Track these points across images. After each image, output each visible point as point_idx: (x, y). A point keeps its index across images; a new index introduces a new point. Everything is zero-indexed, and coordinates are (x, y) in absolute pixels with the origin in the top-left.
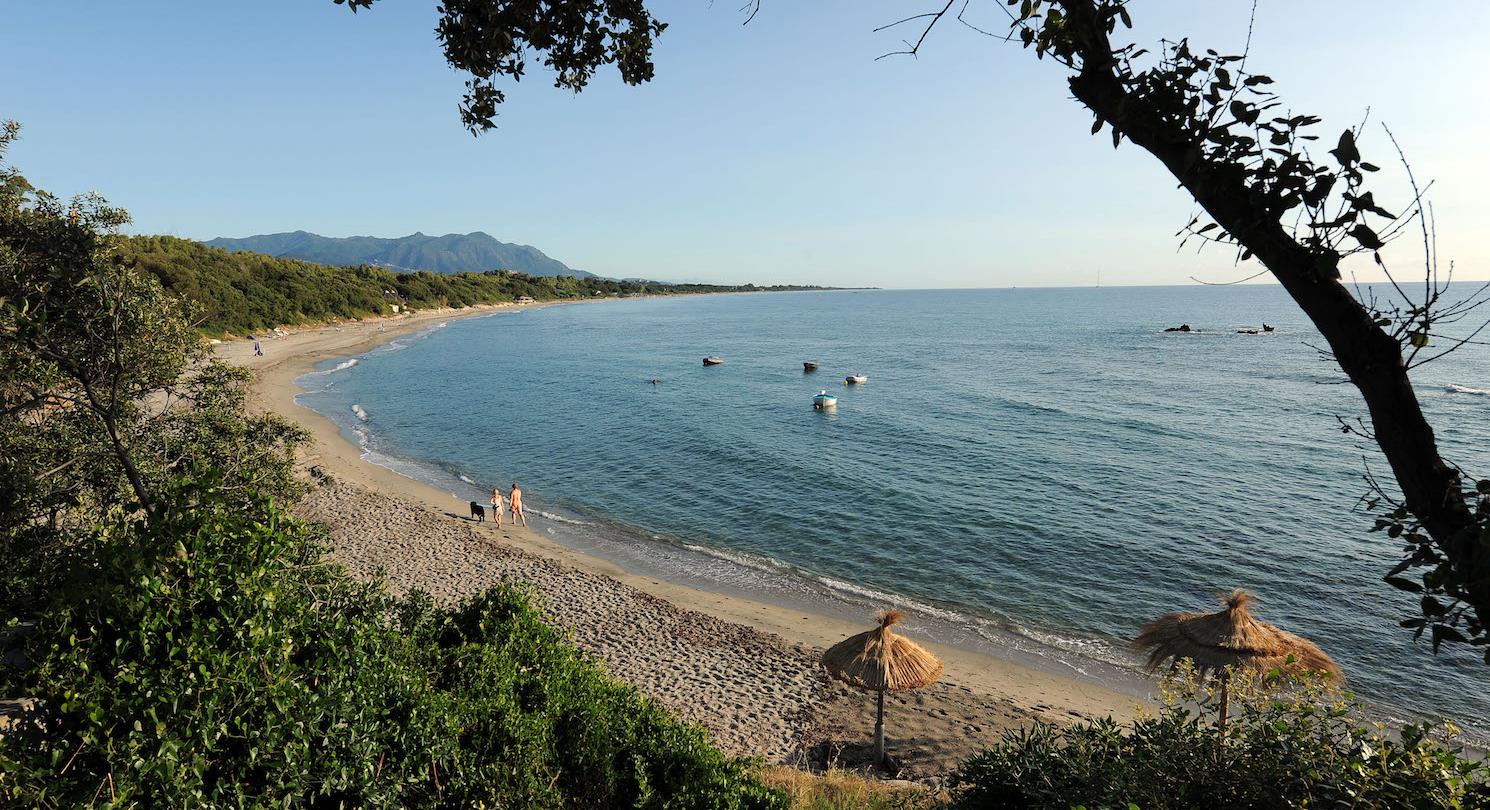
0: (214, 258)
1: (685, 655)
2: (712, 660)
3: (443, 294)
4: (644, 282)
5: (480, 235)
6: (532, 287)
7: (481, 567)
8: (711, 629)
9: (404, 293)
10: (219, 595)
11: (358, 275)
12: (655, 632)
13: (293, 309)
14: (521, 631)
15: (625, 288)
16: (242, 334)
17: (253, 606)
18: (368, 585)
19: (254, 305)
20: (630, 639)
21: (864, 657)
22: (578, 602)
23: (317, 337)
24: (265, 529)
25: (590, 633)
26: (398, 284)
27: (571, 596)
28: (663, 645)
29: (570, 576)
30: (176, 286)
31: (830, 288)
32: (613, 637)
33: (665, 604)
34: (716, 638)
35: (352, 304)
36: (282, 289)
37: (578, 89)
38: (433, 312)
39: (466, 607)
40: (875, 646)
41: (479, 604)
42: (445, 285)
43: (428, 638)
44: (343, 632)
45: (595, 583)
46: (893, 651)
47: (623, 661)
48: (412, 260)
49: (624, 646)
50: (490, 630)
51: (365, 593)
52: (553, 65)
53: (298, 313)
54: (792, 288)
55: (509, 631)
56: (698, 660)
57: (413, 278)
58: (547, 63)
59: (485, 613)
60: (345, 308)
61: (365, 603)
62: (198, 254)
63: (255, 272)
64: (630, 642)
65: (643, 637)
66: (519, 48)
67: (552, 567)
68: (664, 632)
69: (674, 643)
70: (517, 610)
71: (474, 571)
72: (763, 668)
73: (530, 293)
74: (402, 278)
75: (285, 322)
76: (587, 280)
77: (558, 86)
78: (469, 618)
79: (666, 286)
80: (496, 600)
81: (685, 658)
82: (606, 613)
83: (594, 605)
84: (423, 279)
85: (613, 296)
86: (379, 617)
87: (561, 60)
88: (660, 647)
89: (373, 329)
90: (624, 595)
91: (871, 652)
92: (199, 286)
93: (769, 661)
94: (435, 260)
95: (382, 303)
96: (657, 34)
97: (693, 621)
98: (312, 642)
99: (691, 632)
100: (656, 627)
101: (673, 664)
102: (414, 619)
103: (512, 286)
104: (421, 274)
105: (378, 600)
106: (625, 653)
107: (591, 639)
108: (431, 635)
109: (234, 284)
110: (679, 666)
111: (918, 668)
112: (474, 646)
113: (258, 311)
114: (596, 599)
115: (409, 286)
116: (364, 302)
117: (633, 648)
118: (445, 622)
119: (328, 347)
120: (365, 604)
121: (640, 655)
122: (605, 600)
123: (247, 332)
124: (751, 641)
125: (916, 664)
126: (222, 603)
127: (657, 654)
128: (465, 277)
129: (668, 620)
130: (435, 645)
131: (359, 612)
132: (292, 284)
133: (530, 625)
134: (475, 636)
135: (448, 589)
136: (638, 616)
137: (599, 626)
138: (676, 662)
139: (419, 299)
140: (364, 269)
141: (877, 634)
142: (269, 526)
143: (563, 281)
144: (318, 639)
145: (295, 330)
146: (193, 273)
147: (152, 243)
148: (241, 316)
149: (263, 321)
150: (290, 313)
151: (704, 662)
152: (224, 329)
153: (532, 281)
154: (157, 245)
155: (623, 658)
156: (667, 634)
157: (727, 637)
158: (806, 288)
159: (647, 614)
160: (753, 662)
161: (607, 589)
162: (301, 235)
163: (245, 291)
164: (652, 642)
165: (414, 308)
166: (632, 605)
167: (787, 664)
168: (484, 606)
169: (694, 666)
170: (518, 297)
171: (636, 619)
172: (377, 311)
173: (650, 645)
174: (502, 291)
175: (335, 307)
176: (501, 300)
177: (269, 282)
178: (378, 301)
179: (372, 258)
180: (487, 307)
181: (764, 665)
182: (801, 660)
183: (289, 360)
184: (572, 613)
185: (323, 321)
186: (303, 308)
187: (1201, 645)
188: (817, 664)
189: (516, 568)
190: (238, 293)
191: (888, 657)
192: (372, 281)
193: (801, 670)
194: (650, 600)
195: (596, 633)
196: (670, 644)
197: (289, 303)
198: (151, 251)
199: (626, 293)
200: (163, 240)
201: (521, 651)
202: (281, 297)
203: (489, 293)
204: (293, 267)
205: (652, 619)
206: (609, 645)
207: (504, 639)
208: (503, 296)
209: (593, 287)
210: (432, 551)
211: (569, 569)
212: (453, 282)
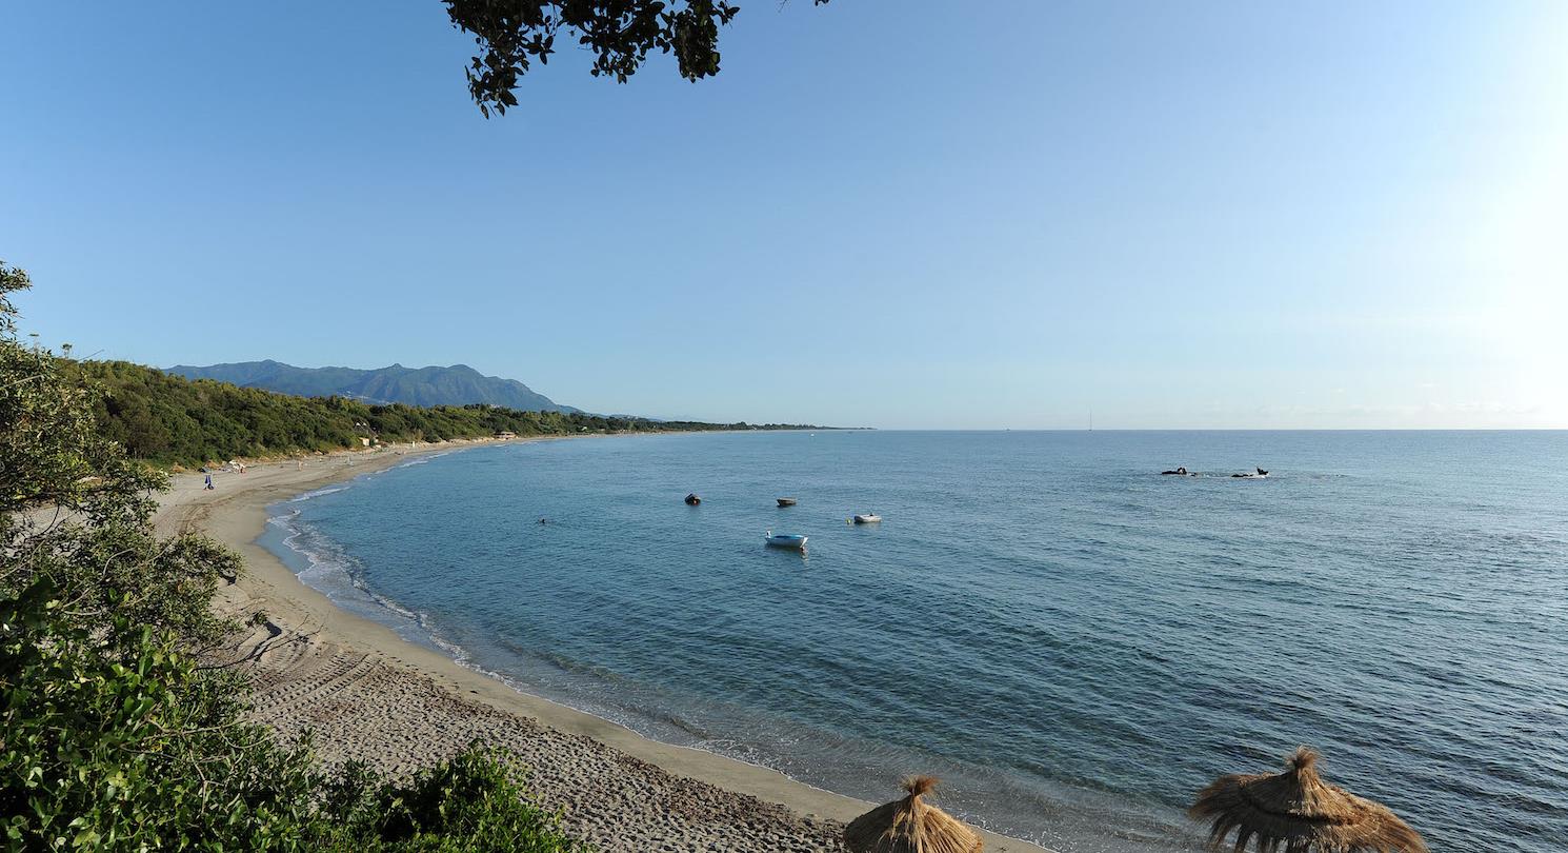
0: (171, 386)
1: (678, 831)
2: (710, 837)
3: (418, 427)
4: (633, 419)
5: (463, 367)
6: (514, 421)
7: (443, 727)
8: (708, 800)
9: (376, 426)
10: (36, 778)
11: (328, 407)
12: (642, 804)
13: (253, 441)
14: (494, 816)
15: (612, 425)
16: (193, 465)
17: (89, 796)
18: (287, 756)
19: (210, 436)
20: (613, 814)
21: (893, 833)
22: (554, 768)
23: (276, 470)
24: (129, 674)
25: (567, 806)
26: (371, 416)
27: (546, 761)
28: (653, 820)
29: (545, 737)
30: (124, 413)
31: (823, 428)
32: (594, 810)
33: (655, 770)
34: (714, 811)
35: (319, 436)
36: (243, 419)
37: (622, 79)
38: (407, 446)
39: (423, 782)
40: (904, 821)
41: (441, 779)
42: (421, 418)
43: (369, 828)
44: (240, 828)
45: (574, 745)
46: (926, 825)
47: (606, 841)
48: (389, 390)
49: (607, 822)
50: (453, 815)
51: (281, 767)
52: (590, 45)
53: (259, 445)
54: (785, 426)
55: (479, 816)
56: (694, 838)
57: (387, 410)
58: (584, 40)
59: (448, 792)
60: (310, 440)
61: (281, 781)
62: (154, 381)
63: (215, 401)
64: (614, 817)
65: (628, 810)
66: (548, 18)
67: (525, 727)
68: (653, 804)
69: (665, 817)
70: (490, 787)
71: (434, 732)
72: (769, 846)
73: (512, 428)
74: (376, 410)
75: (243, 454)
76: (573, 415)
77: (595, 73)
78: (424, 798)
79: (656, 423)
80: (462, 772)
81: (678, 835)
82: (586, 781)
83: (573, 773)
84: (398, 412)
85: (600, 433)
86: (299, 802)
87: (602, 39)
88: (649, 822)
89: (341, 462)
90: (607, 760)
91: (901, 827)
92: (150, 416)
93: (776, 838)
94: (412, 392)
95: (352, 436)
96: (724, 21)
97: (687, 789)
98: (190, 846)
99: (684, 803)
100: (644, 798)
101: (664, 844)
102: (349, 805)
103: (493, 420)
104: (396, 407)
105: (299, 777)
106: (608, 831)
107: (567, 814)
108: (373, 823)
109: (189, 413)
110: (670, 845)
111: (956, 846)
112: (431, 838)
113: (213, 442)
114: (574, 766)
115: (382, 418)
116: (332, 435)
117: (617, 824)
118: (393, 806)
119: (286, 481)
120: (278, 784)
121: (625, 833)
122: (585, 766)
123: (199, 464)
124: (754, 814)
125: (952, 840)
126: (39, 792)
127: (646, 831)
128: (443, 410)
129: (658, 789)
130: (376, 839)
131: (267, 796)
132: (254, 414)
133: (506, 806)
134: (431, 823)
135: (402, 755)
136: (624, 784)
137: (578, 797)
138: (668, 841)
139: (392, 432)
140: (335, 400)
141: (907, 804)
142: (136, 671)
143: (548, 416)
144: (199, 841)
145: (253, 463)
146: (144, 401)
147: (103, 367)
148: (195, 448)
149: (218, 452)
150: (249, 445)
151: (700, 840)
152: (173, 461)
153: (515, 416)
154: (109, 371)
155: (605, 837)
156: (657, 806)
157: (727, 809)
158: (800, 427)
159: (634, 783)
160: (757, 839)
161: (588, 752)
162: (269, 364)
163: (201, 421)
164: (640, 817)
165: (386, 441)
166: (616, 772)
167: (797, 841)
168: (447, 781)
169: (689, 846)
170: (498, 433)
171: (621, 788)
172: (346, 445)
173: (637, 821)
174: (482, 426)
175: (299, 439)
176: (481, 435)
177: (230, 411)
178: (348, 434)
179: (343, 390)
180: (465, 442)
181: (769, 843)
182: (812, 836)
183: (243, 494)
184: (546, 782)
185: (285, 454)
186: (265, 440)
187: (1268, 813)
188: (831, 841)
189: (483, 729)
190: (193, 423)
191: (920, 833)
192: (343, 412)
193: (813, 848)
194: (637, 766)
195: (574, 806)
196: (660, 819)
197: (249, 434)
198: (101, 376)
199: (615, 429)
200: (116, 366)
201: (492, 843)
202: (241, 428)
203: (469, 427)
204: (258, 397)
205: (639, 789)
206: (590, 821)
207: (469, 830)
208: (484, 431)
209: (578, 423)
210: (386, 708)
211: (545, 729)
212: (430, 416)
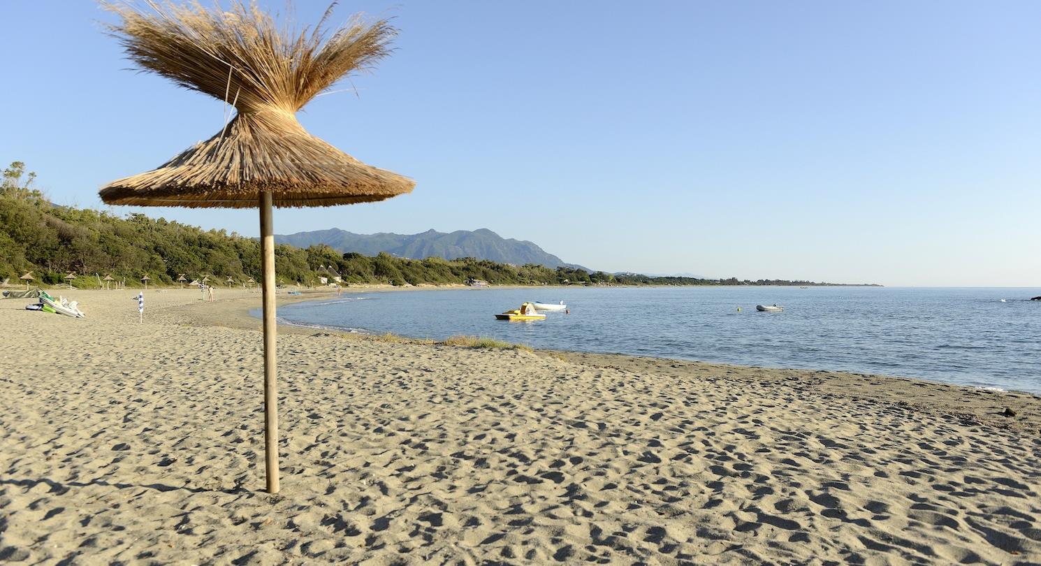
5: (485, 231)
38: (367, 286)
57: (356, 256)
73: (486, 277)
74: (347, 256)
95: (308, 274)
103: (468, 269)
115: (349, 262)
170: (470, 281)
172: (300, 280)
178: (303, 272)
203: (442, 275)
